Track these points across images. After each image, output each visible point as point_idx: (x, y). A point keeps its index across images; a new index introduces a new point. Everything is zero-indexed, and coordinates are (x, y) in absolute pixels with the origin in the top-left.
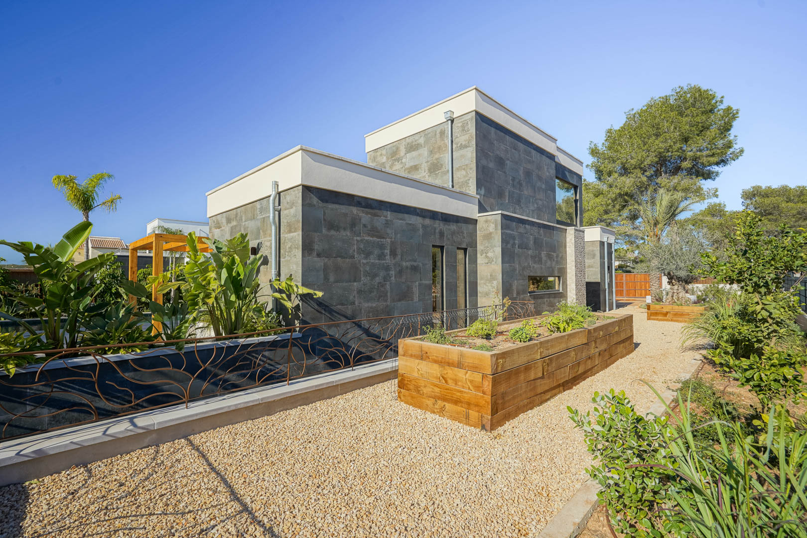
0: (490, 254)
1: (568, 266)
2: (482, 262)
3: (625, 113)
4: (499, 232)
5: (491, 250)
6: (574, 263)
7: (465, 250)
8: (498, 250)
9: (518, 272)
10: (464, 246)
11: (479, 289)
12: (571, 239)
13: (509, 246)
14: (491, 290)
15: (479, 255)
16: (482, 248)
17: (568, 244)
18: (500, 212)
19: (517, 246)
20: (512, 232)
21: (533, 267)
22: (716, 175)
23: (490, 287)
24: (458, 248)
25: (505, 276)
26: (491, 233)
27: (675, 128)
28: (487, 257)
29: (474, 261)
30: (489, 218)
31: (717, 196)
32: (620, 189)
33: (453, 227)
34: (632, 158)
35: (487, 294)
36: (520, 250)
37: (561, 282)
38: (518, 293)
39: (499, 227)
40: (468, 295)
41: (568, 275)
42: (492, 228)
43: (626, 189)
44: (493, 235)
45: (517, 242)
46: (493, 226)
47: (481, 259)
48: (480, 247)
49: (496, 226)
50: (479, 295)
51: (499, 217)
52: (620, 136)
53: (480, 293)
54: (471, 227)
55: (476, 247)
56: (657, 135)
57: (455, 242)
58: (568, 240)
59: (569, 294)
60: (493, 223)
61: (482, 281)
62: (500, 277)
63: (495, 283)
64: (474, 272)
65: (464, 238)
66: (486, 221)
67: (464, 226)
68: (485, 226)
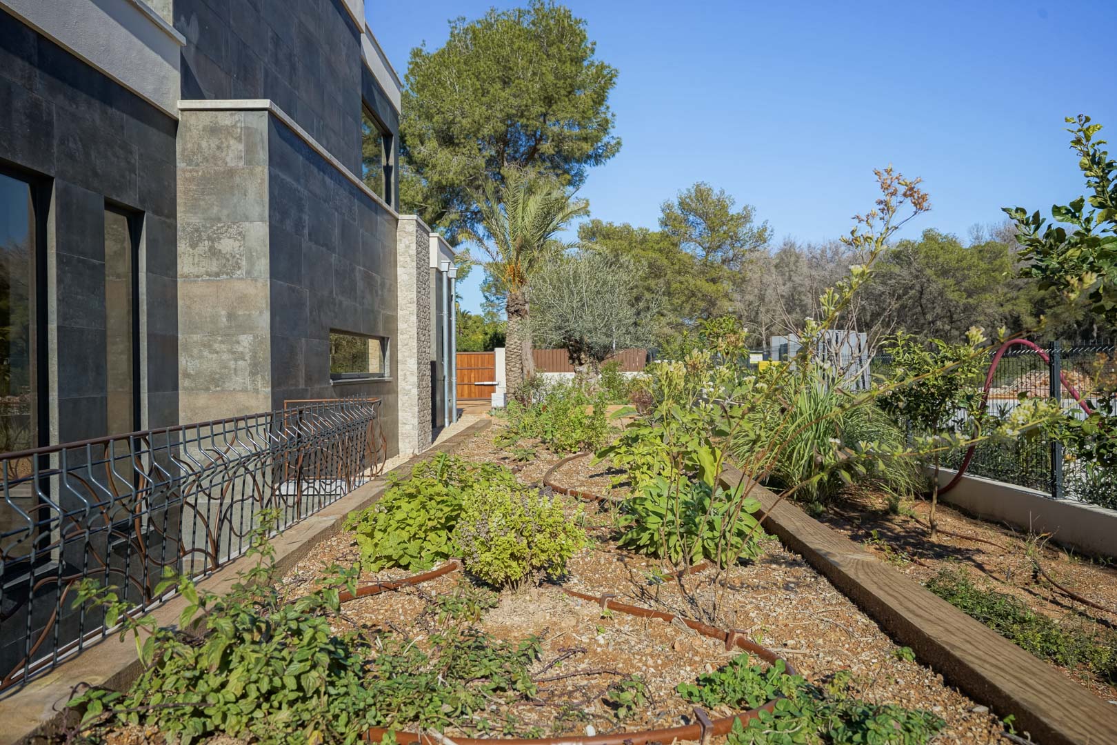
0: (227, 245)
1: (400, 313)
2: (195, 270)
3: (450, 22)
4: (262, 171)
5: (233, 231)
6: (414, 307)
7: (134, 219)
8: (259, 232)
9: (308, 310)
10: (130, 199)
11: (184, 362)
12: (408, 247)
13: (289, 225)
14: (232, 364)
15: (182, 247)
16: (195, 220)
17: (400, 258)
18: (265, 103)
19: (306, 231)
20: (295, 185)
21: (341, 303)
22: (580, 180)
23: (225, 357)
24: (111, 206)
25: (278, 318)
26: (231, 173)
27: (534, 74)
28: (213, 253)
29: (165, 264)
30: (226, 120)
31: (587, 213)
32: (440, 173)
33: (92, 114)
34: (463, 115)
35: (215, 381)
36: (314, 247)
37: (388, 353)
38: (309, 379)
39: (263, 155)
40: (144, 383)
41: (400, 337)
42: (234, 153)
43: (451, 176)
44: (237, 179)
45: (306, 217)
46: (238, 147)
47: (188, 262)
48: (185, 218)
49: (250, 150)
50: (183, 383)
51: (261, 124)
52: (443, 64)
53: (187, 375)
54: (156, 136)
55: (173, 215)
56: (506, 83)
57: (96, 174)
58: (401, 247)
59: (401, 384)
60: (239, 139)
61: (197, 337)
62: (263, 321)
63: (246, 340)
64: (166, 303)
65: (132, 170)
66: (214, 130)
67: (132, 124)
68: (208, 145)
